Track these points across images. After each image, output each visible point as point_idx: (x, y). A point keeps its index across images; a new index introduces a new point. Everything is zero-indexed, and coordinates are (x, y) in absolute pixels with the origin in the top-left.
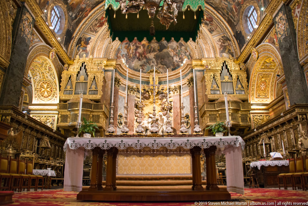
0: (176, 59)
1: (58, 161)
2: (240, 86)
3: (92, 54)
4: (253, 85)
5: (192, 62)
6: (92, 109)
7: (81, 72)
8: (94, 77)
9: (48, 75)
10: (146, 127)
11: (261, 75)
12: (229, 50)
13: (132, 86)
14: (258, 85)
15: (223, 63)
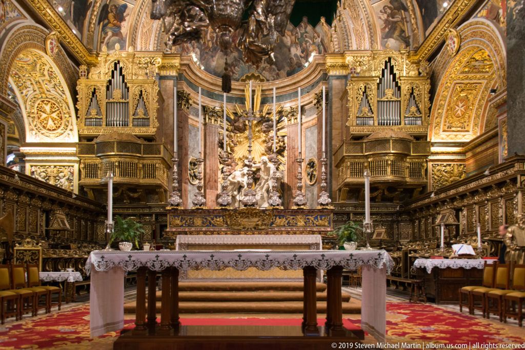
0: (295, 51)
1: (86, 249)
2: (413, 109)
3: (133, 43)
4: (441, 106)
5: (324, 60)
6: (140, 154)
7: (114, 81)
8: (140, 93)
9: (50, 87)
10: (239, 182)
11: (460, 85)
12: (403, 31)
13: (213, 107)
14: (452, 105)
15: (386, 62)
